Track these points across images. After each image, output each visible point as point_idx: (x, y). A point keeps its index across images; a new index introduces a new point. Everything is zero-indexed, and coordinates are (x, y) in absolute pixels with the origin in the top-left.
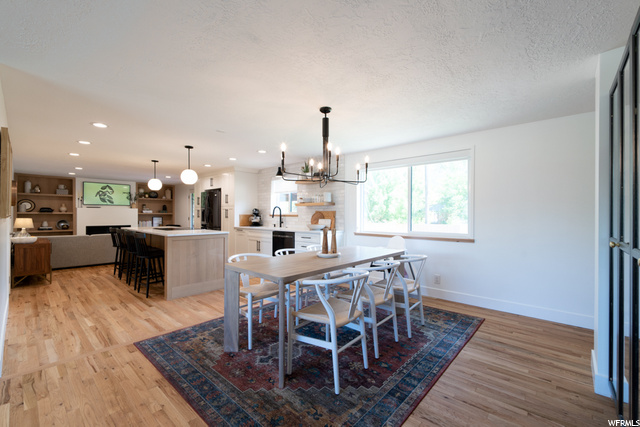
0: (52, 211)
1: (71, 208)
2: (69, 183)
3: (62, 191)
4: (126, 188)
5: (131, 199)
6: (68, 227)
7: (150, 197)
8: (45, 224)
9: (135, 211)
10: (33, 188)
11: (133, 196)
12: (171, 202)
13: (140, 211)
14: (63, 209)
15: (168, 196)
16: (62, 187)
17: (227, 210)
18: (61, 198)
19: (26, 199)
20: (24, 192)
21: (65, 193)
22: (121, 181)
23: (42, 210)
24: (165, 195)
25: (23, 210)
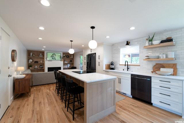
0: (38, 62)
1: (43, 61)
2: (43, 53)
3: (41, 56)
4: (59, 55)
5: (61, 58)
6: (43, 68)
7: (67, 57)
8: (36, 67)
9: (62, 62)
10: (33, 55)
11: (62, 57)
12: (73, 59)
13: (64, 62)
14: (41, 61)
15: (72, 57)
16: (41, 54)
17: (99, 62)
18: (41, 58)
19: (31, 59)
20: (30, 56)
21: (42, 56)
22: (58, 52)
23: (35, 62)
24: (71, 57)
25: (30, 62)
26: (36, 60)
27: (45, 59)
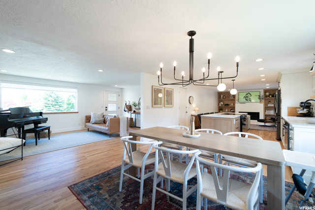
0: (229, 105)
3: (231, 97)
4: (257, 94)
6: (234, 112)
7: (272, 97)
8: (226, 110)
9: (262, 105)
10: (223, 97)
11: (262, 97)
13: (266, 105)
14: (232, 104)
19: (222, 101)
22: (255, 90)
23: (226, 105)
25: (220, 105)
26: (226, 102)
27: (236, 102)
